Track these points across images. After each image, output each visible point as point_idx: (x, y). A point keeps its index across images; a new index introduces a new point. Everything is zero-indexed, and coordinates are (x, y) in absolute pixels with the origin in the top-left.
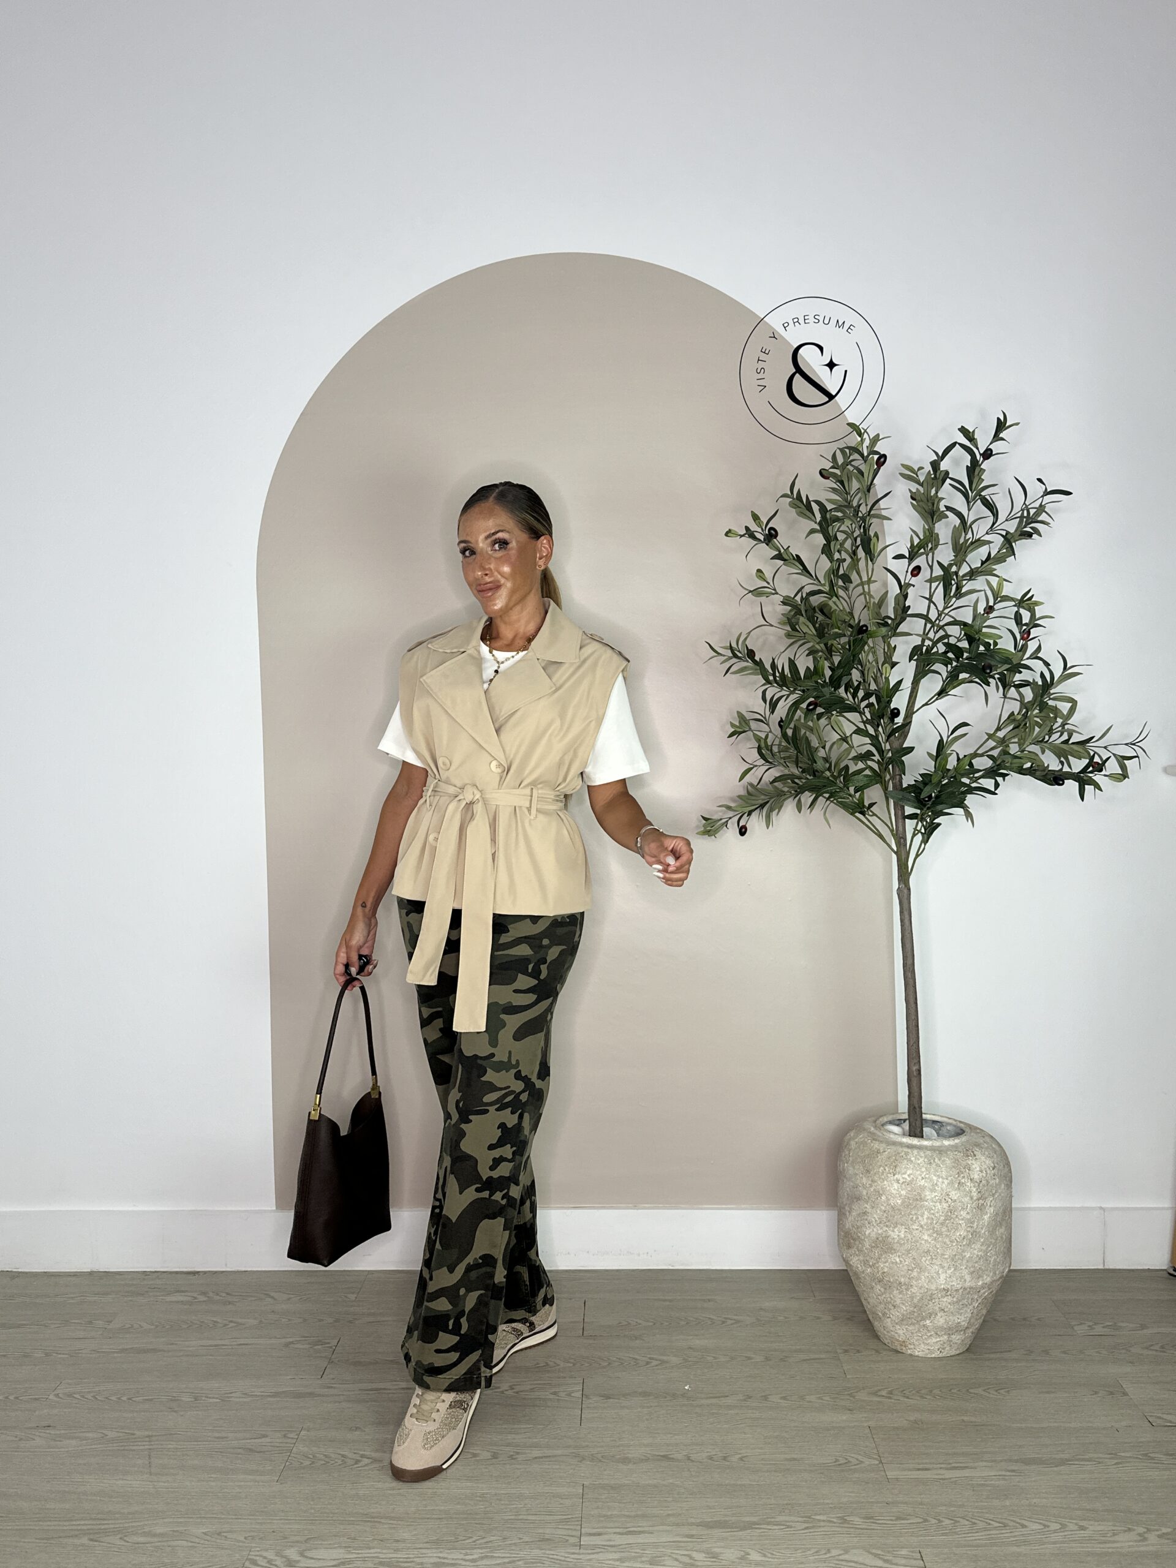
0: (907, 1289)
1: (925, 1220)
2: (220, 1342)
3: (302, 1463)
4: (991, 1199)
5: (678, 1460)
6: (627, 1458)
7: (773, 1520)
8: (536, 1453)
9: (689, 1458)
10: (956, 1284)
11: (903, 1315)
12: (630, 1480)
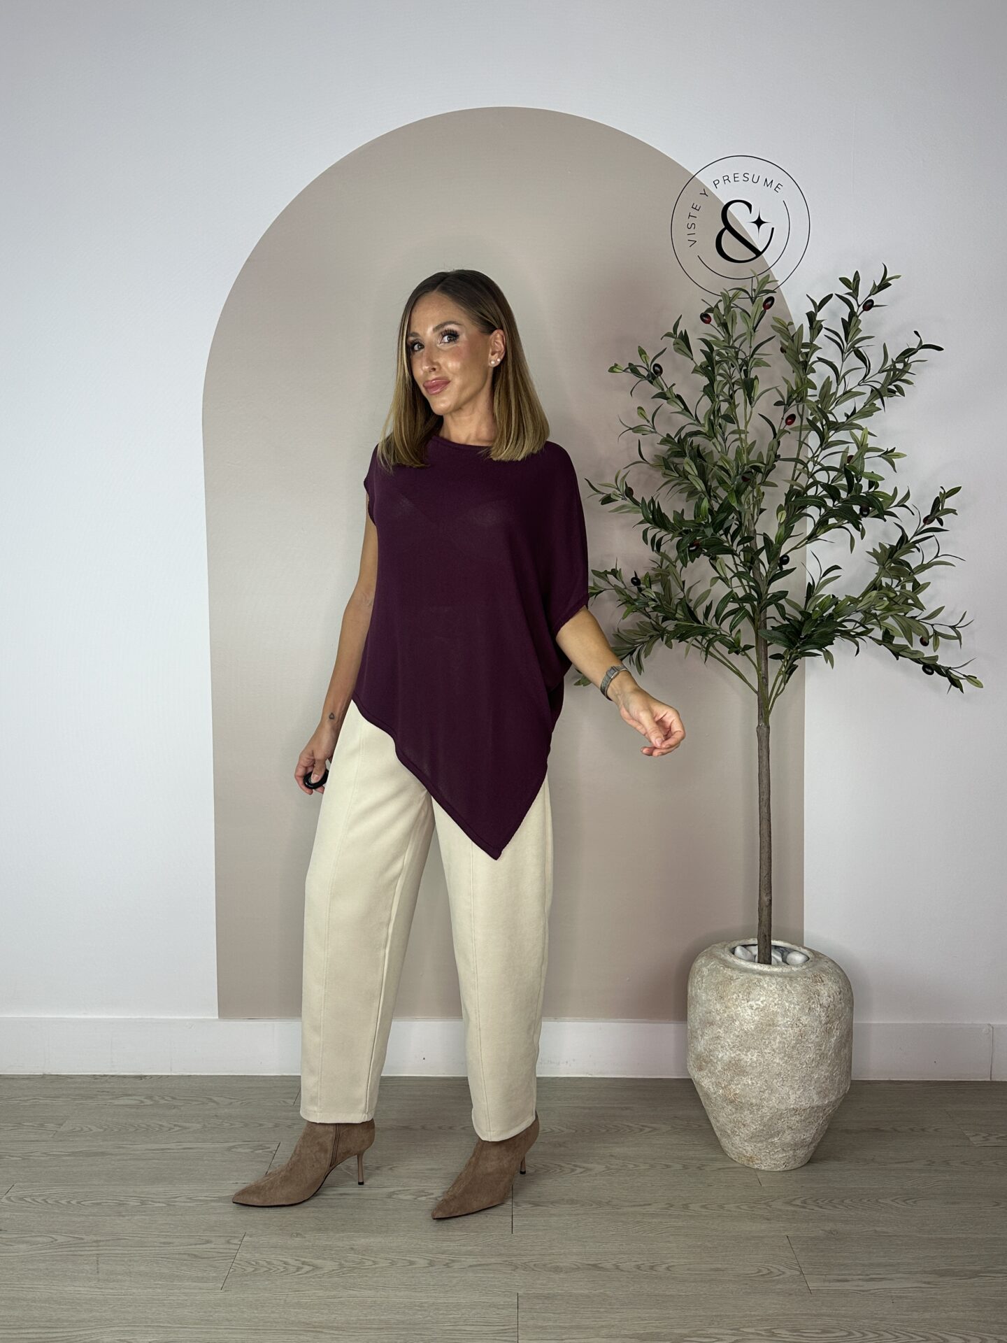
0: (758, 1109)
1: (777, 1045)
2: (163, 1146)
3: (245, 1270)
4: (837, 1023)
5: (607, 1270)
6: (558, 1267)
7: (703, 1332)
8: (471, 1261)
9: (617, 1268)
10: (805, 1104)
11: (752, 1133)
12: (562, 1290)
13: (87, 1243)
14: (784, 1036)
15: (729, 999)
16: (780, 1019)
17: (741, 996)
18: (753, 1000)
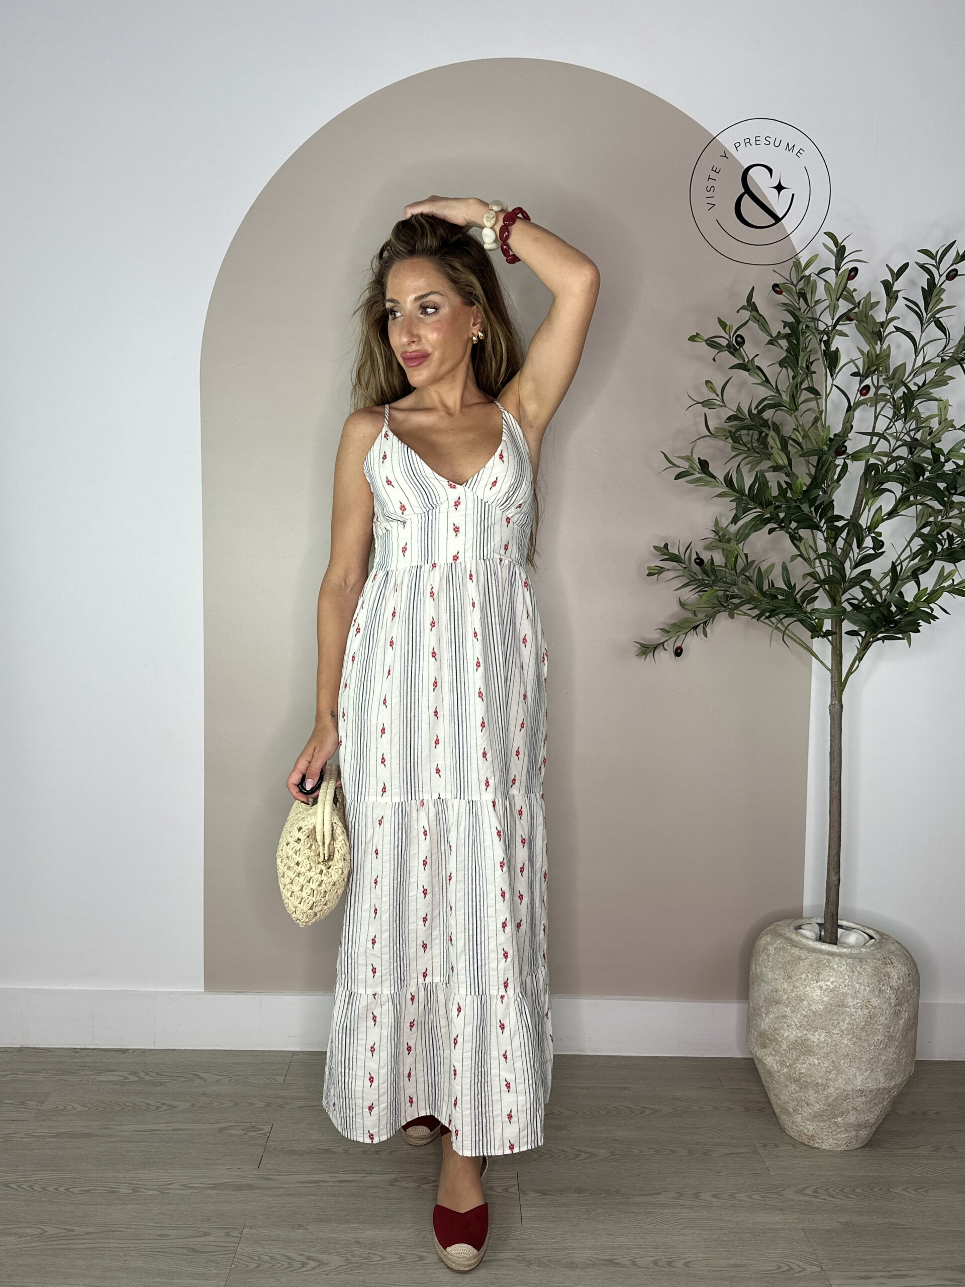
0: (824, 1090)
1: (846, 1026)
3: (247, 1266)
4: (906, 1005)
5: (622, 1266)
6: (573, 1262)
9: (633, 1263)
10: (872, 1085)
11: (816, 1112)
13: (76, 1235)
14: (853, 1017)
15: (797, 979)
16: (850, 1000)
17: (810, 976)
18: (822, 980)
